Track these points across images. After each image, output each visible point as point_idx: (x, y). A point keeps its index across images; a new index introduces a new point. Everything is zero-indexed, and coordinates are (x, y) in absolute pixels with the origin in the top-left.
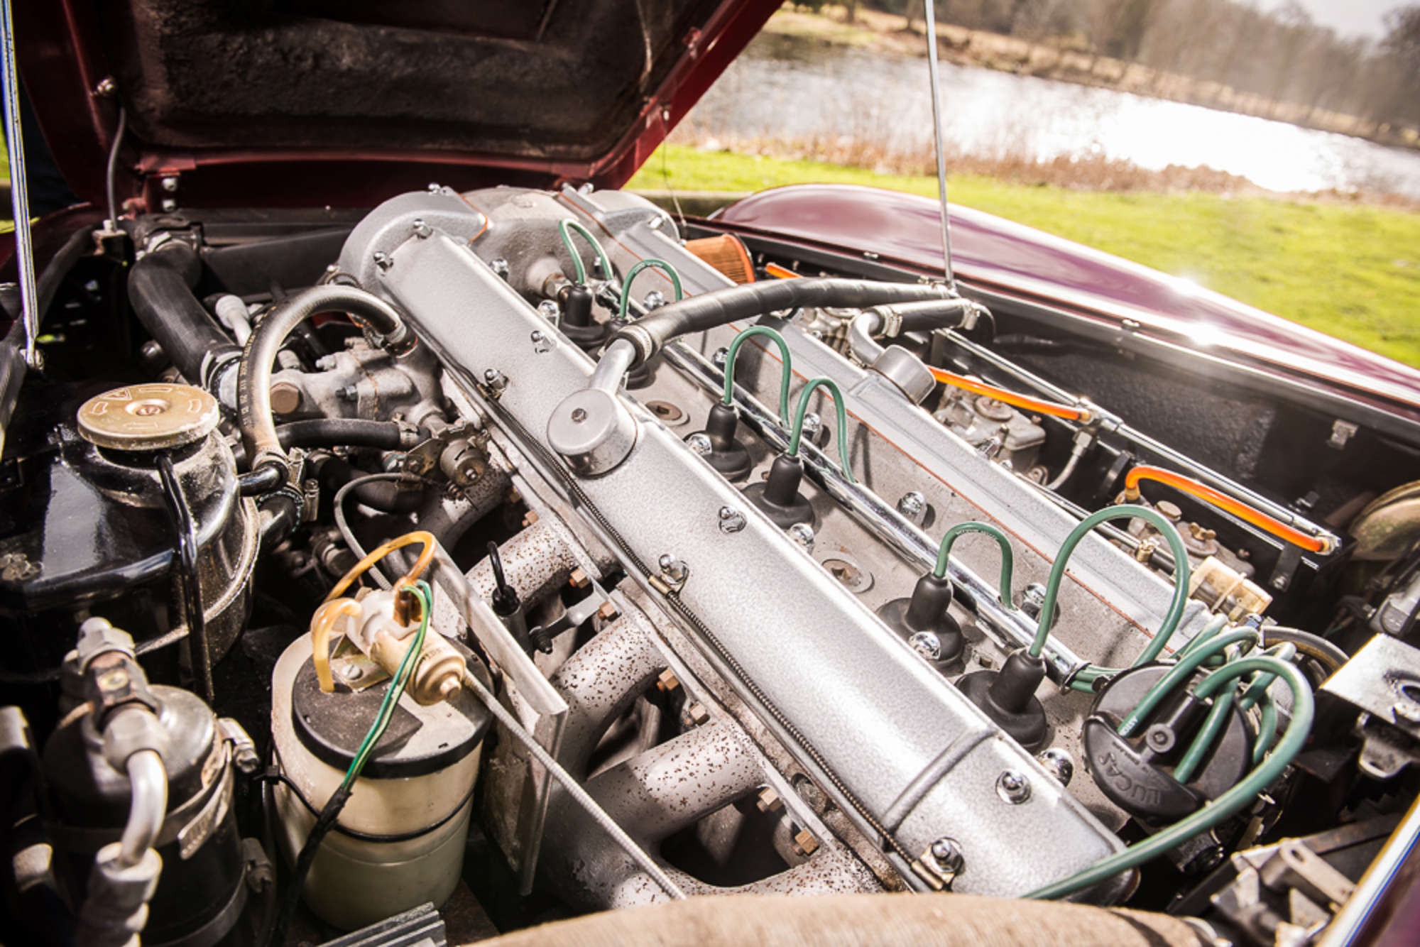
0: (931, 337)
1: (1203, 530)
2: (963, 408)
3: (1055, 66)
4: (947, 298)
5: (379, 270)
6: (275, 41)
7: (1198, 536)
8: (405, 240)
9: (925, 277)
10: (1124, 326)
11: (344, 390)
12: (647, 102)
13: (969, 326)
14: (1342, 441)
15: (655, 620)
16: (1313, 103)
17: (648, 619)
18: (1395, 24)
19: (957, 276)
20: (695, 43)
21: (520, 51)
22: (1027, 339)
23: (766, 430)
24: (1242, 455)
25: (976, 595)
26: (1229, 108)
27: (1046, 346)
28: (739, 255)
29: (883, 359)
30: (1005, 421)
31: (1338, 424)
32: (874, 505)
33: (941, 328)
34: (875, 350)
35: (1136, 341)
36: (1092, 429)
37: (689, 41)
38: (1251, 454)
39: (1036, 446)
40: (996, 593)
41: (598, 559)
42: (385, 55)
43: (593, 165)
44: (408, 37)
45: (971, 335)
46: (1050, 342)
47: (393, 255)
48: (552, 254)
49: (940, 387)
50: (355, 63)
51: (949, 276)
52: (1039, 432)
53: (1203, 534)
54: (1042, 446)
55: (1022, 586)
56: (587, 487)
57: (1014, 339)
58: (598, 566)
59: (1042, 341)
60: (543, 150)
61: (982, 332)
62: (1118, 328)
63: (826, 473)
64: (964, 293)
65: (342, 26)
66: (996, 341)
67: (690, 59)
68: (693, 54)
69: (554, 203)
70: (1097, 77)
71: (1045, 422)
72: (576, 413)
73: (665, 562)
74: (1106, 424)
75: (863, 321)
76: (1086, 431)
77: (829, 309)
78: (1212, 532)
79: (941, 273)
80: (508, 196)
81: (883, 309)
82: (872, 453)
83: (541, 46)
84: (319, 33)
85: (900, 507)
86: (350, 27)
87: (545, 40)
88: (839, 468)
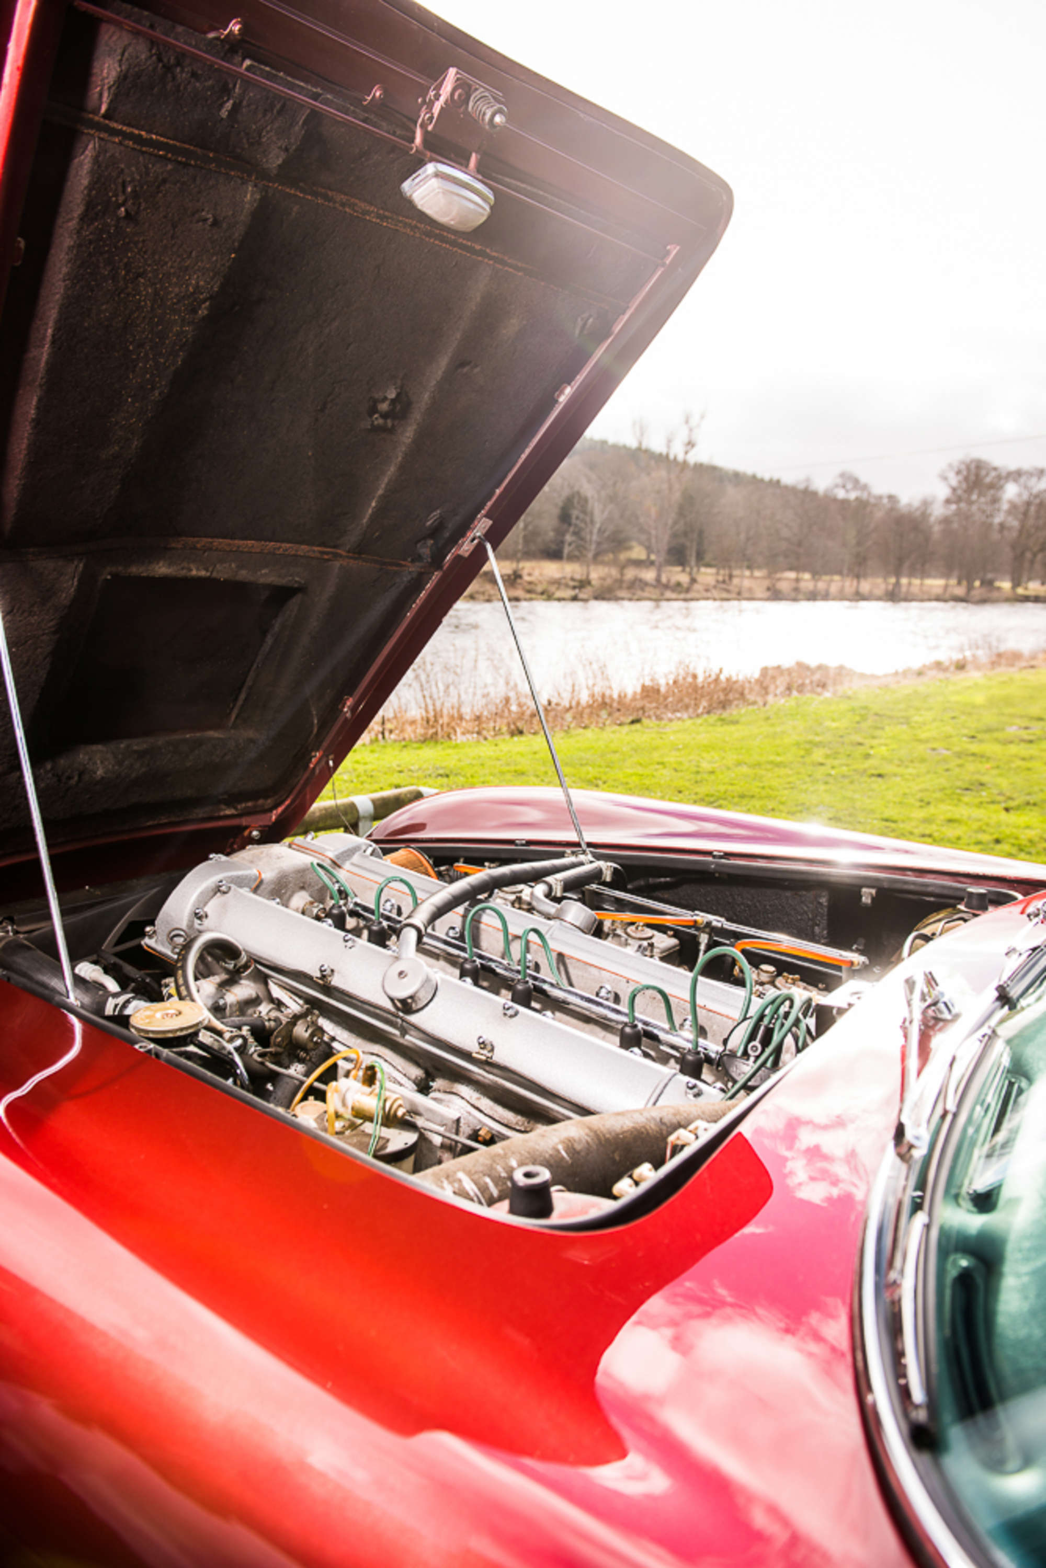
0: (583, 893)
1: (791, 976)
2: (619, 936)
3: (619, 583)
4: (588, 864)
5: (197, 922)
6: (52, 769)
7: (790, 981)
8: (212, 897)
9: (568, 851)
10: (714, 857)
11: (217, 1002)
12: (315, 756)
13: (608, 879)
14: (869, 901)
15: (468, 1098)
16: (898, 574)
17: (463, 1098)
18: (954, 480)
19: (590, 845)
20: (349, 707)
21: (218, 739)
22: (651, 880)
23: (499, 970)
24: (816, 928)
25: (656, 1031)
26: (813, 596)
27: (666, 883)
28: (421, 862)
29: (560, 911)
30: (651, 938)
31: (864, 890)
32: (582, 998)
33: (588, 884)
34: (553, 907)
35: (724, 865)
36: (707, 930)
37: (344, 707)
38: (821, 926)
39: (675, 952)
40: (667, 1026)
41: (413, 1077)
42: (126, 763)
43: (275, 812)
44: (139, 745)
45: (611, 885)
46: (668, 879)
47: (206, 909)
48: (303, 888)
49: (601, 924)
50: (105, 773)
51: (584, 846)
52: (674, 941)
53: (793, 979)
54: (679, 950)
55: (681, 1021)
56: (413, 1018)
57: (642, 883)
58: (414, 1082)
59: (662, 880)
60: (236, 809)
61: (618, 882)
62: (710, 859)
63: (546, 987)
64: (598, 857)
65: (94, 747)
66: (629, 886)
67: (346, 719)
68: (349, 715)
69: (290, 850)
70: (666, 587)
71: (677, 934)
72: (401, 973)
73: (481, 1040)
74: (714, 923)
75: (540, 889)
76: (704, 932)
77: (505, 889)
78: (797, 976)
79: (577, 845)
80: (262, 853)
81: (549, 879)
82: (571, 970)
83: (233, 731)
84: (81, 756)
85: (597, 995)
86: (100, 747)
87: (235, 726)
88: (554, 982)
